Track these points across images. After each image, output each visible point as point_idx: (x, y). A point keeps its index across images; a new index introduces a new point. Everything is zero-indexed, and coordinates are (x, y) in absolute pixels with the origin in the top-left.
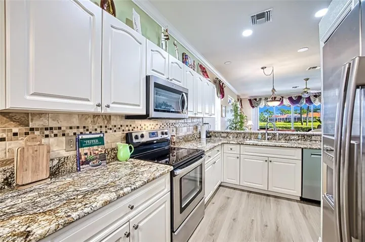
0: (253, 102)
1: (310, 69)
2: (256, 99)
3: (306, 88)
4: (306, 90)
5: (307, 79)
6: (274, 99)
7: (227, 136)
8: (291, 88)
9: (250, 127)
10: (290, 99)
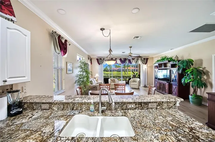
0: (100, 61)
1: (134, 38)
2: (101, 59)
3: (130, 53)
4: (130, 54)
5: (131, 47)
6: (112, 59)
7: (50, 108)
8: (121, 53)
9: (97, 78)
10: (121, 59)
